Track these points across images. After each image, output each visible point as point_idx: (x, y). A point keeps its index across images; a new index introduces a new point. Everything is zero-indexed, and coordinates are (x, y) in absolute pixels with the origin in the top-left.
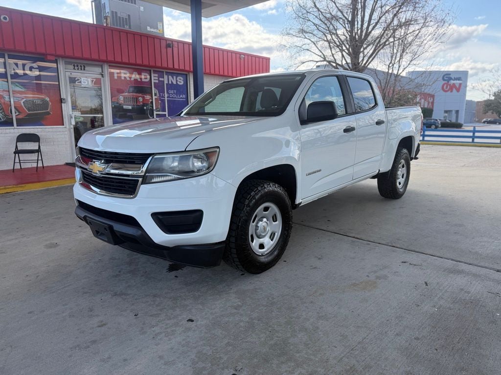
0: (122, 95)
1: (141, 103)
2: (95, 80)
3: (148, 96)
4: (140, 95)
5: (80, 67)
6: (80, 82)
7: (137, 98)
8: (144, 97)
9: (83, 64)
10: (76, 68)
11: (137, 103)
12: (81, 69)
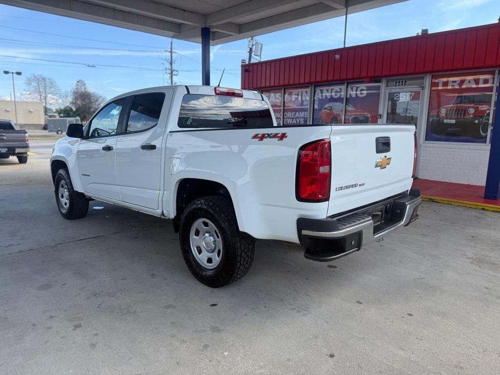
0: (444, 108)
1: (471, 116)
2: (414, 94)
3: (484, 106)
4: (472, 105)
5: (401, 83)
6: (399, 98)
7: (465, 110)
8: (478, 108)
9: (404, 79)
10: (397, 84)
11: (464, 116)
12: (402, 85)
